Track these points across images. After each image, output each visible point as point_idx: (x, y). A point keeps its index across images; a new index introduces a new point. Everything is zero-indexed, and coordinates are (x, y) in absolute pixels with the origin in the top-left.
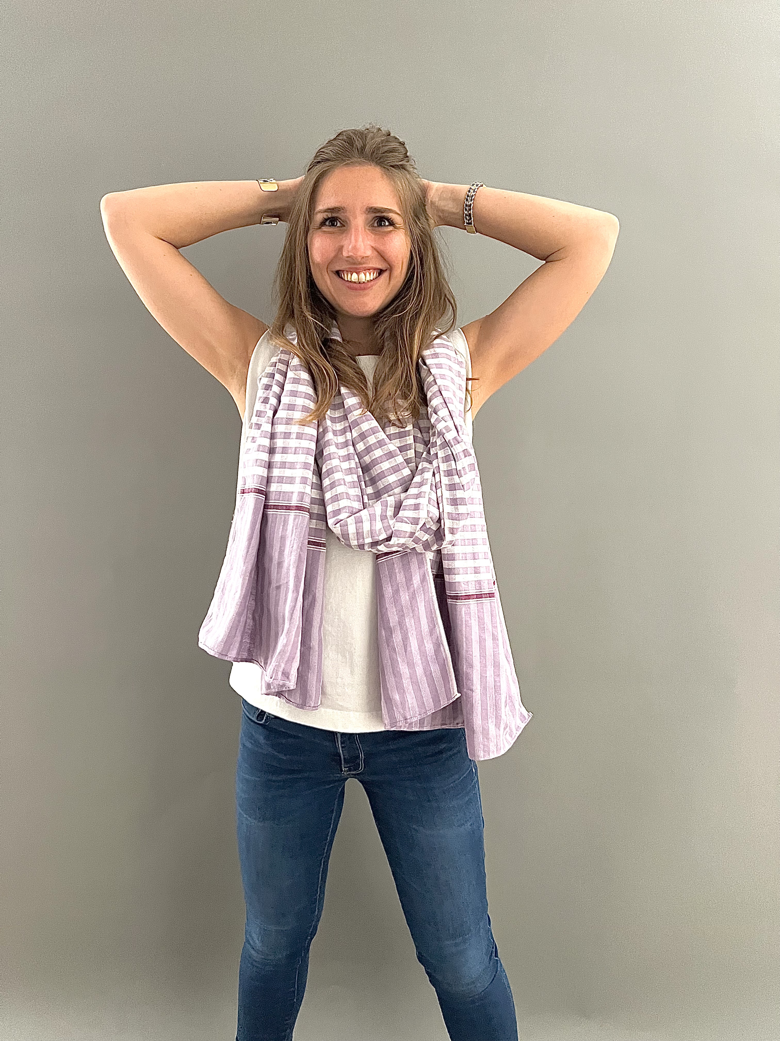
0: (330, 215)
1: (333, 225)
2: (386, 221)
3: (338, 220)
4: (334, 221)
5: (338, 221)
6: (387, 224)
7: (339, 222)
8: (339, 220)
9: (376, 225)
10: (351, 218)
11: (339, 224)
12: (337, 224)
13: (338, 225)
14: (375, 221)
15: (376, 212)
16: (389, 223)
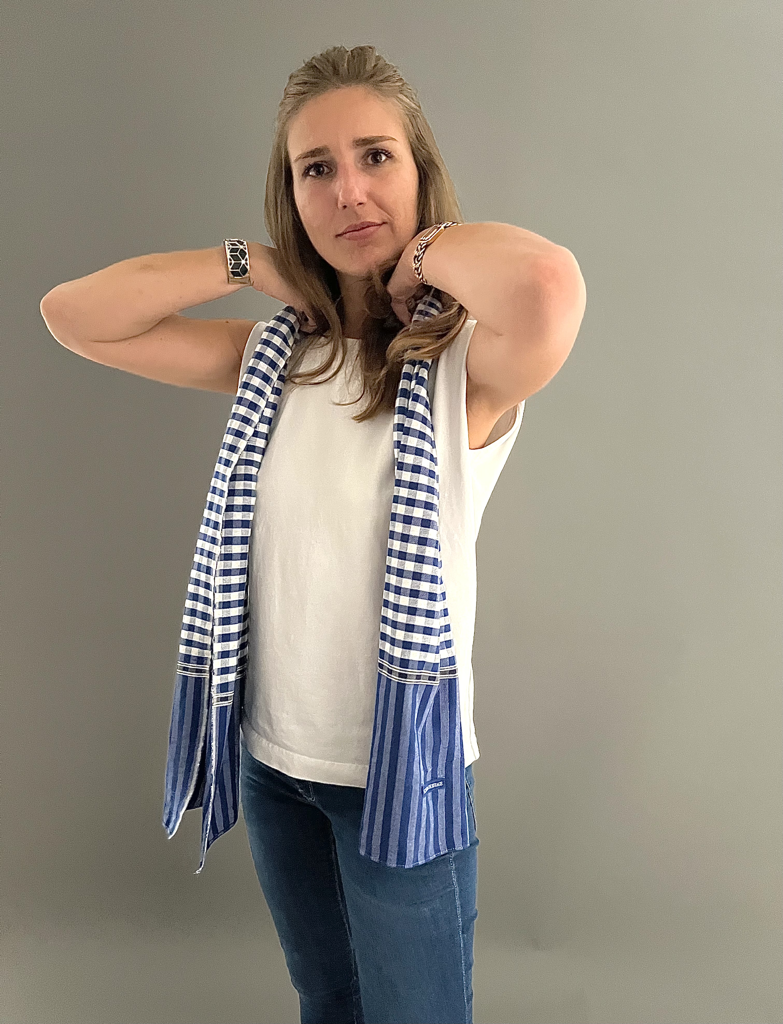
0: (312, 161)
1: (319, 172)
2: (382, 155)
4: (321, 166)
5: (324, 166)
6: (384, 158)
7: (327, 167)
9: (370, 160)
10: (337, 159)
11: (326, 170)
12: (323, 168)
13: (325, 172)
14: (368, 156)
15: (366, 144)
16: (386, 155)
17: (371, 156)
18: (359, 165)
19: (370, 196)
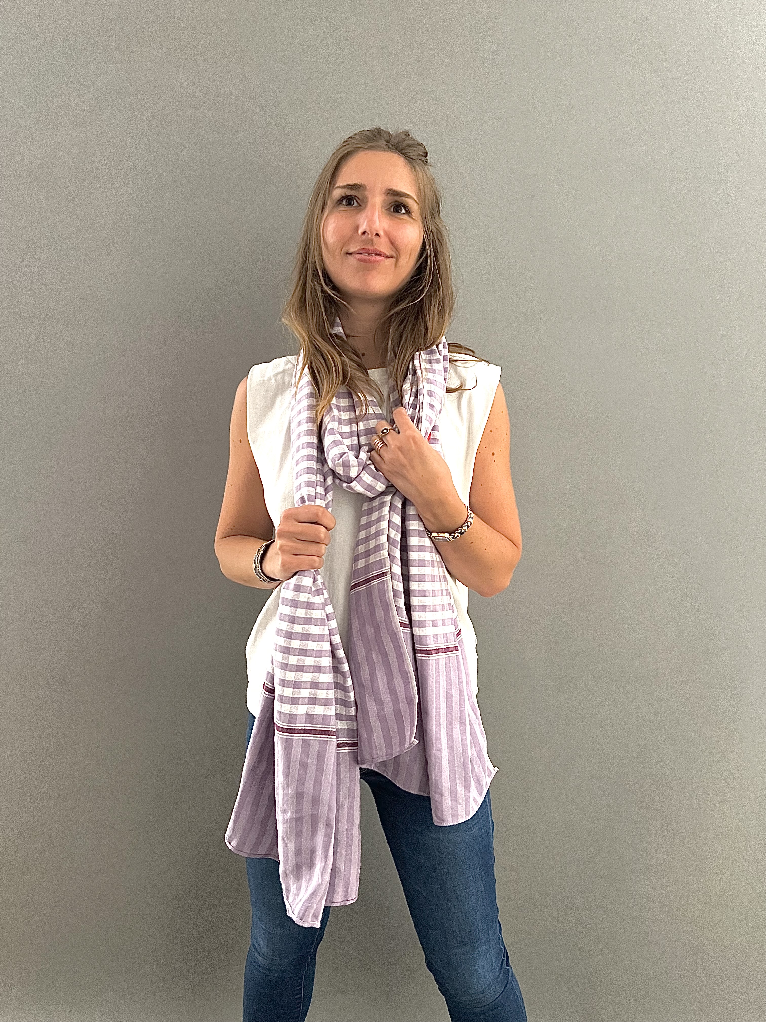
0: (349, 192)
1: (350, 204)
2: (403, 208)
3: (355, 199)
4: (352, 199)
5: (355, 201)
6: (403, 211)
7: (357, 201)
8: (357, 199)
11: (356, 204)
12: (354, 203)
15: (395, 195)
16: (406, 210)
17: (393, 207)
18: (384, 210)
19: (387, 234)
